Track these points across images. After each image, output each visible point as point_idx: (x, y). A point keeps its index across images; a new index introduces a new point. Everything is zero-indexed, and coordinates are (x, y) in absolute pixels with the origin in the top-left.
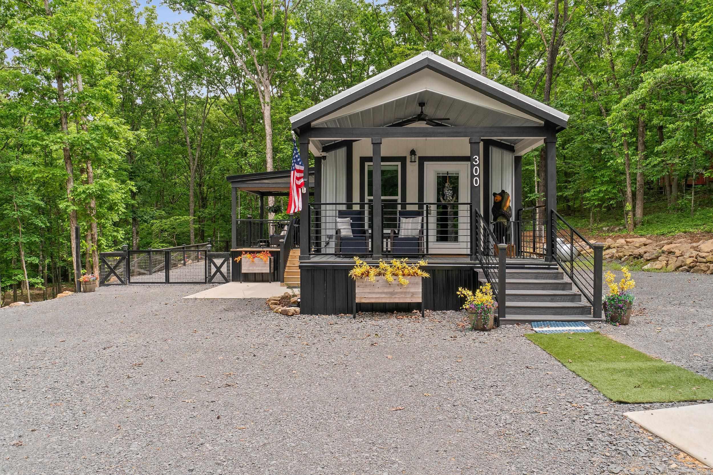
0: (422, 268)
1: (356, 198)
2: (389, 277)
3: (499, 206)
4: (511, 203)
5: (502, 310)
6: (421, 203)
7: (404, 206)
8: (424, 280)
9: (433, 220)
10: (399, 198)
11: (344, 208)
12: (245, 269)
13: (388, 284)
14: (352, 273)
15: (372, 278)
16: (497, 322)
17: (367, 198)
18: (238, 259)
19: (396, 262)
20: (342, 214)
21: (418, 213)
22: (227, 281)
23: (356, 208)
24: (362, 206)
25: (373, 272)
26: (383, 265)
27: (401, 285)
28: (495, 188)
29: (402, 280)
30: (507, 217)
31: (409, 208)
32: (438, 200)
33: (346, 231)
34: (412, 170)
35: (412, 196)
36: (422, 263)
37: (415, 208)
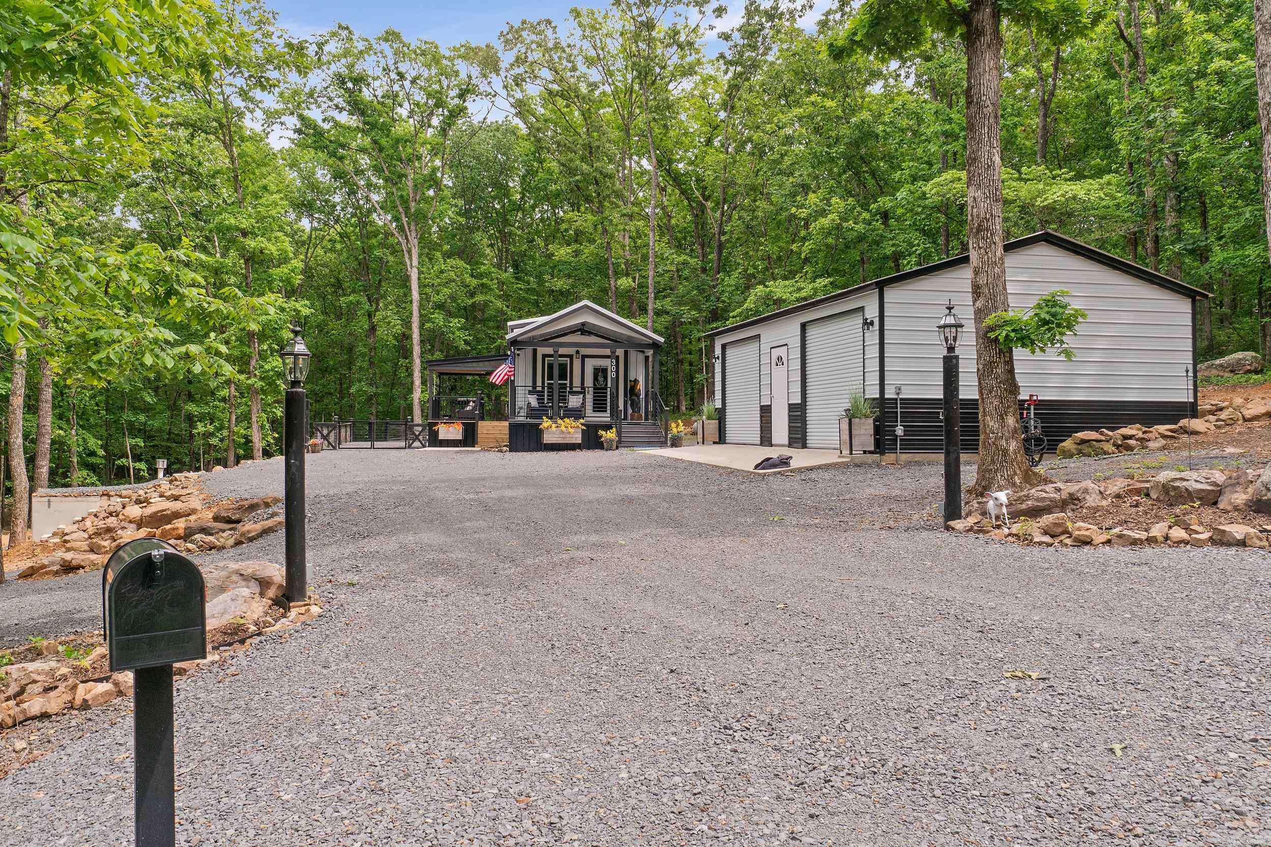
0: (582, 424)
1: (539, 383)
2: (563, 428)
3: (633, 388)
4: (641, 386)
5: (620, 442)
6: (583, 387)
7: (571, 388)
8: (582, 430)
9: (589, 398)
10: (568, 382)
11: (531, 389)
12: (442, 436)
13: (562, 432)
14: (541, 427)
15: (554, 428)
16: (617, 448)
17: (546, 382)
18: (436, 428)
19: (566, 420)
20: (530, 392)
21: (580, 393)
22: (424, 446)
23: (539, 389)
24: (543, 388)
25: (554, 425)
26: (560, 421)
27: (569, 433)
28: (632, 377)
29: (572, 430)
30: (638, 396)
31: (574, 389)
32: (594, 384)
33: (534, 403)
34: (577, 364)
35: (577, 382)
36: (582, 421)
37: (579, 389)
